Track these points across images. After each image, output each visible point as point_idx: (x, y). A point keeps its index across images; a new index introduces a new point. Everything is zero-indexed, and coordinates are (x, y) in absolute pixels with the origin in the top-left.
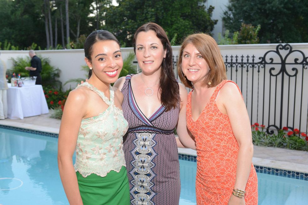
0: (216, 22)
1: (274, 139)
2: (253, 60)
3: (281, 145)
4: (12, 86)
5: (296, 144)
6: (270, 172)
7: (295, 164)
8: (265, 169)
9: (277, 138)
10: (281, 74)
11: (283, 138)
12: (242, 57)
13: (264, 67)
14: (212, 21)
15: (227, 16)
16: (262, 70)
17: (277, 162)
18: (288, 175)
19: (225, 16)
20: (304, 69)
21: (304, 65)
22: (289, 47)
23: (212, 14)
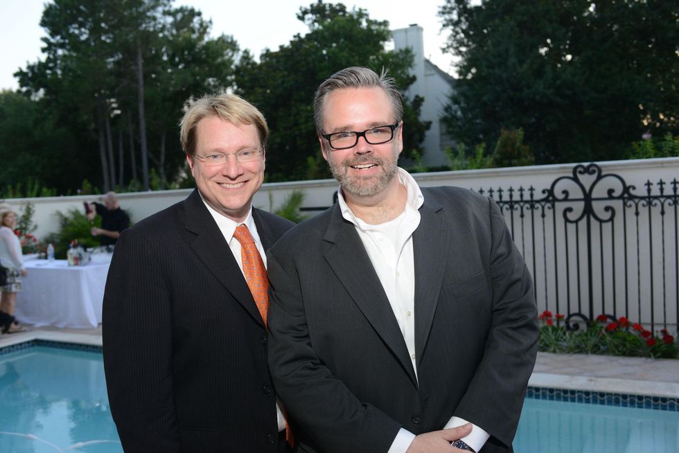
0: (428, 125)
1: (585, 338)
2: (532, 195)
3: (596, 350)
4: (69, 265)
5: (624, 345)
6: (589, 399)
7: (631, 381)
8: (580, 394)
9: (589, 337)
10: (585, 219)
11: (601, 335)
12: (511, 190)
13: (553, 207)
14: (420, 123)
15: (451, 114)
16: (549, 213)
17: (599, 379)
18: (623, 402)
19: (446, 114)
20: (626, 208)
21: (626, 200)
22: (596, 169)
23: (420, 111)
